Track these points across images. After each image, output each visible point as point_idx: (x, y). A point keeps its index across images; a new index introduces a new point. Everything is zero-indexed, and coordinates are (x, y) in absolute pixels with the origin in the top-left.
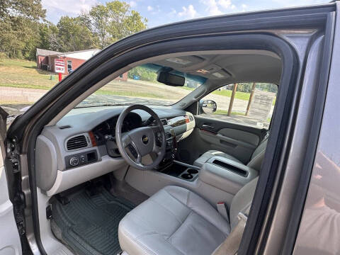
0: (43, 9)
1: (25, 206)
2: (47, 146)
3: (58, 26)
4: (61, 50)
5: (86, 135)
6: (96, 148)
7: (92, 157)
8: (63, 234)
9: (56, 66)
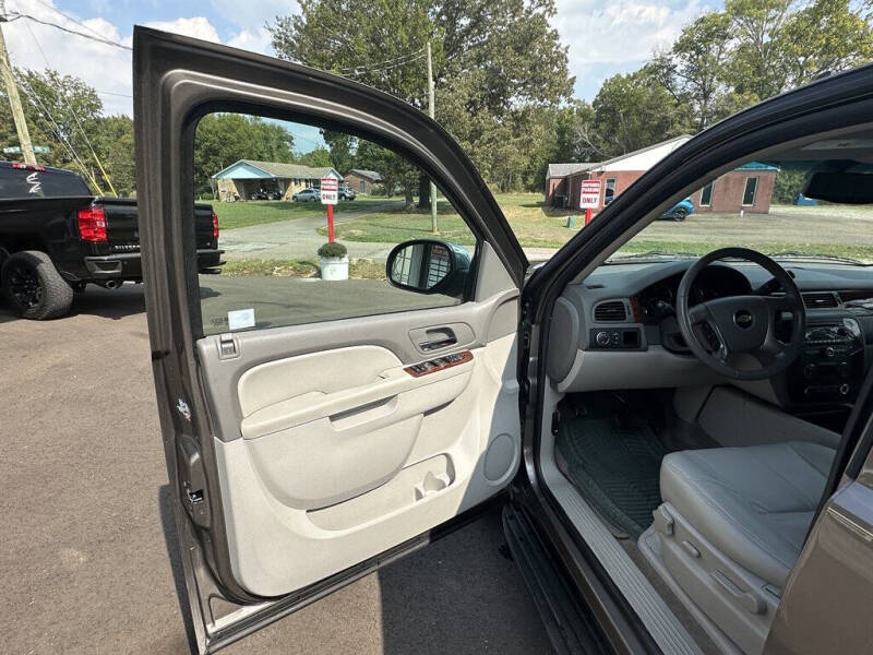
0: (570, 77)
1: (528, 401)
2: (568, 311)
3: (595, 104)
4: (596, 159)
5: (626, 302)
6: (640, 325)
7: (630, 341)
8: (570, 469)
9: (583, 196)
